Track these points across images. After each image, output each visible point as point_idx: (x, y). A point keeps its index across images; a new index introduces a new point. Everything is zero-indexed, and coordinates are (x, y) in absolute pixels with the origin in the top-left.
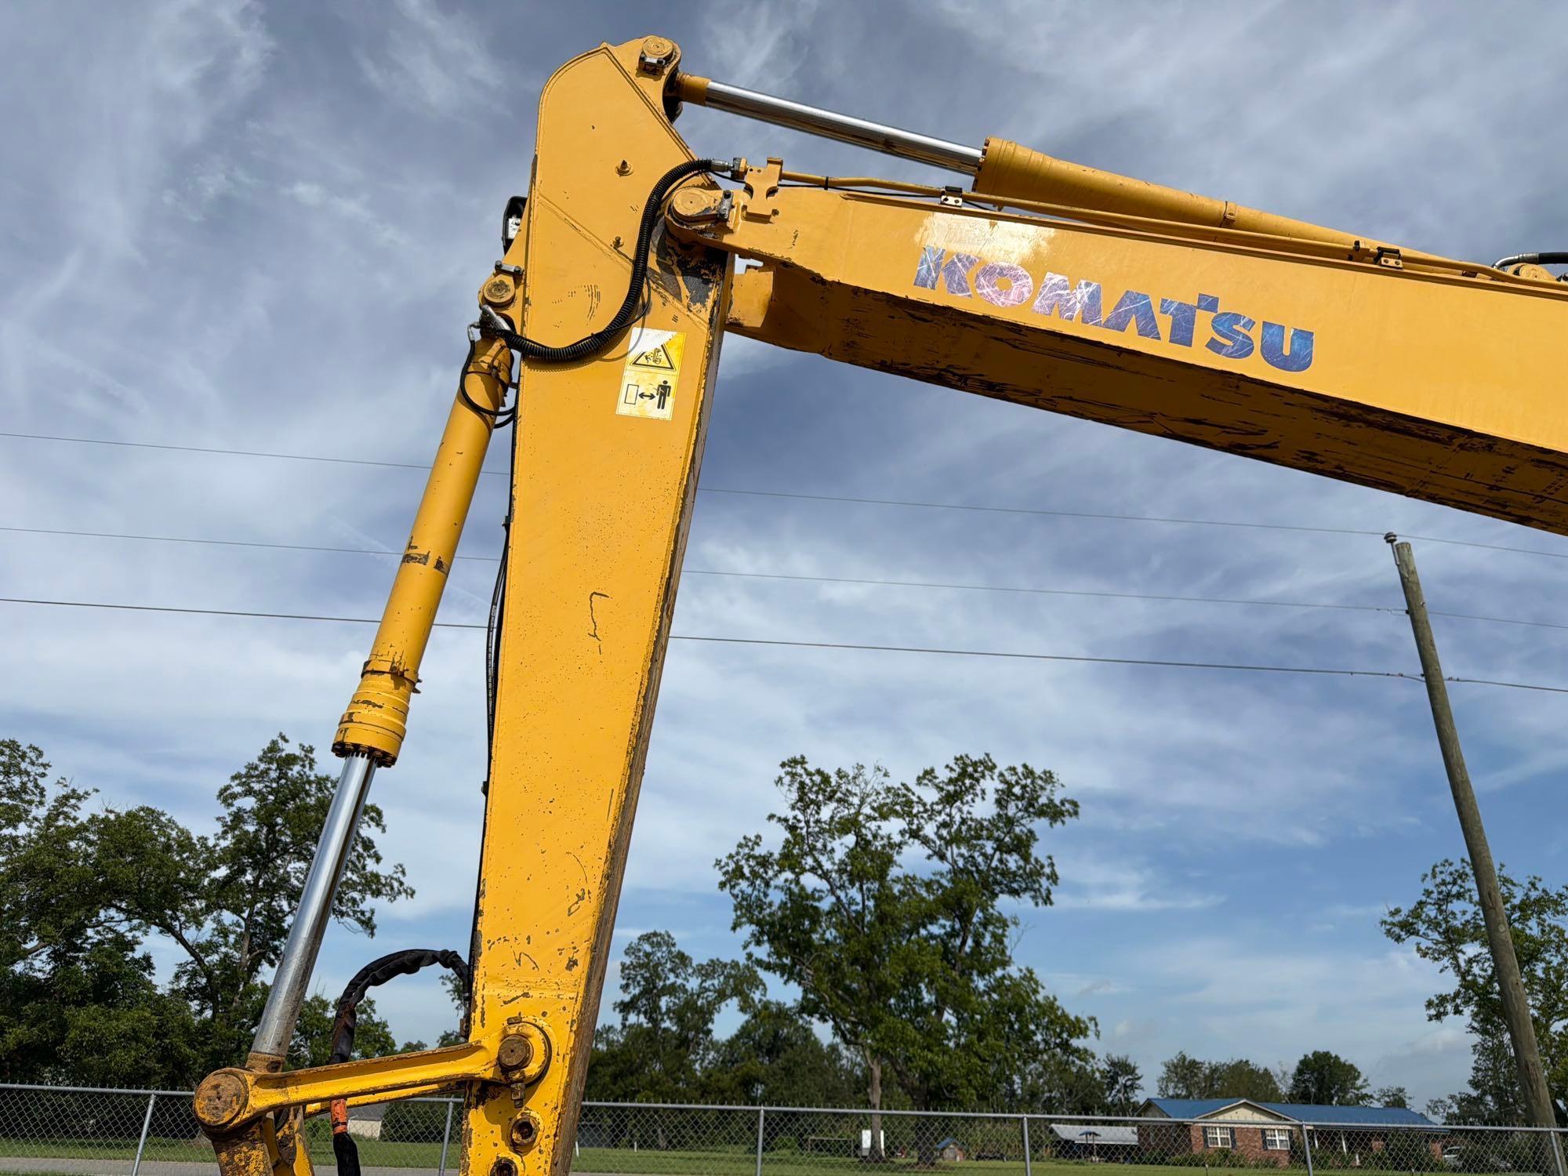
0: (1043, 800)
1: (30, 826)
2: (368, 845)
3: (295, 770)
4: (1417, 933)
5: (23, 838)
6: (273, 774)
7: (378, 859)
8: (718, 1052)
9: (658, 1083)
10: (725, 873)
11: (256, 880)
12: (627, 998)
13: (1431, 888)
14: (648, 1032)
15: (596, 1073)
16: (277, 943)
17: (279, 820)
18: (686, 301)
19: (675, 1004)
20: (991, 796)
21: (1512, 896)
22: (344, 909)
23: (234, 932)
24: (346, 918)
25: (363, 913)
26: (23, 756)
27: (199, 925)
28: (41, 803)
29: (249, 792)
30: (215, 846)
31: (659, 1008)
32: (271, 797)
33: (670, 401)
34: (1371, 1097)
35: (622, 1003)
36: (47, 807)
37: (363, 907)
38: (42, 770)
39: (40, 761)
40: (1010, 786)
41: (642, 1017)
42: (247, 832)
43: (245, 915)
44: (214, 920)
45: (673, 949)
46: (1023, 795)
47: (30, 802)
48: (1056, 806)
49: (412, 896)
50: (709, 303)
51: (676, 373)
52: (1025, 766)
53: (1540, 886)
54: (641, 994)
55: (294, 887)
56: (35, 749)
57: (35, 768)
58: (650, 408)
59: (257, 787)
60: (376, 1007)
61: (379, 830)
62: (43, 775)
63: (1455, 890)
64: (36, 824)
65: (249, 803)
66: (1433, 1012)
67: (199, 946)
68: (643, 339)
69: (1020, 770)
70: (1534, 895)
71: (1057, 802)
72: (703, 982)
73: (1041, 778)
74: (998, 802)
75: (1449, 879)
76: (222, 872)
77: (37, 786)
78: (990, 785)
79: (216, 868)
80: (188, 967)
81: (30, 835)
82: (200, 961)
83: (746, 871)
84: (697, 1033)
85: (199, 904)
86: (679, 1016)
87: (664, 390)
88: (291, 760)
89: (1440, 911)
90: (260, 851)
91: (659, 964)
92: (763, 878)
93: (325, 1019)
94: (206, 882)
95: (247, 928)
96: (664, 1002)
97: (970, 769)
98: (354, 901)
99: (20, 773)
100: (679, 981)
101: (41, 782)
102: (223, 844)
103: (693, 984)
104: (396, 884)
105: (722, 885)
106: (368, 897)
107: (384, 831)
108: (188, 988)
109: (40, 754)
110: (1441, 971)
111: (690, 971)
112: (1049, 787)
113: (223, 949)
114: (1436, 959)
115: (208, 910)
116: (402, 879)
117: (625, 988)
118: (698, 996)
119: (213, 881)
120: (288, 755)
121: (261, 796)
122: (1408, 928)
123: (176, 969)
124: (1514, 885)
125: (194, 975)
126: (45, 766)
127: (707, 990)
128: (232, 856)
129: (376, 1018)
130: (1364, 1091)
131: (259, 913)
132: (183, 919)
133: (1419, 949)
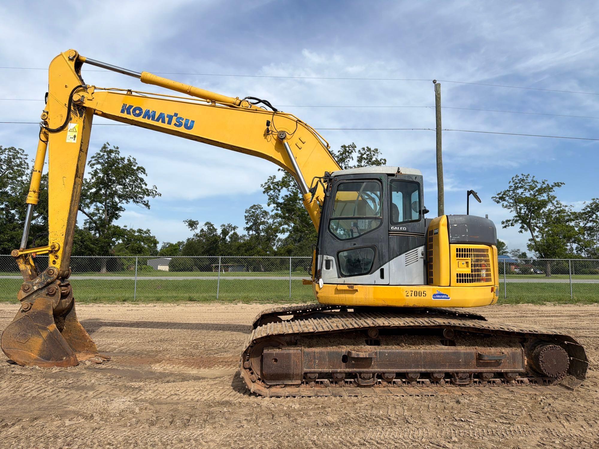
0: (374, 159)
1: (27, 176)
2: (142, 180)
3: (113, 155)
4: (505, 200)
5: (25, 181)
6: (106, 157)
7: (146, 185)
8: (282, 242)
9: (260, 252)
10: (265, 189)
11: (106, 192)
12: (248, 226)
13: (512, 185)
14: (256, 236)
15: (240, 249)
16: (117, 212)
17: (110, 172)
18: (79, 117)
19: (265, 227)
20: (356, 159)
21: (536, 186)
22: (138, 200)
23: (101, 209)
24: (139, 204)
25: (145, 202)
26: (18, 153)
27: (89, 207)
28: (28, 168)
29: (99, 163)
30: (90, 182)
31: (260, 229)
32: (106, 165)
33: (76, 138)
34: (508, 252)
35: (247, 228)
36: (30, 169)
37: (144, 199)
38: (25, 157)
39: (24, 154)
40: (362, 155)
41: (254, 232)
42: (100, 176)
43: (104, 204)
44: (95, 205)
45: (262, 210)
46: (367, 158)
47: (24, 168)
48: (378, 161)
49: (160, 196)
50: (83, 117)
51: (77, 133)
52: (368, 147)
53: (546, 183)
54: (253, 224)
55: (120, 194)
56: (21, 149)
57: (23, 156)
58: (72, 141)
59: (101, 161)
60: (151, 232)
61: (145, 175)
62: (26, 159)
63: (520, 185)
64: (28, 176)
65: (99, 166)
66: (504, 225)
67: (90, 214)
68: (71, 126)
69: (366, 149)
70: (544, 186)
71: (379, 160)
72: (274, 220)
73: (373, 151)
74: (358, 161)
75: (518, 182)
76: (94, 190)
77: (25, 163)
78: (355, 155)
79: (91, 189)
80: (88, 221)
81: (27, 179)
82: (92, 219)
83: (272, 187)
84: (273, 236)
85: (88, 201)
86: (266, 231)
87: (75, 136)
88: (111, 151)
89: (514, 193)
90: (105, 183)
91: (258, 215)
92: (278, 189)
93: (134, 235)
94: (89, 193)
95: (105, 207)
96: (261, 227)
97: (347, 149)
98: (141, 198)
99: (18, 158)
100: (265, 220)
101: (26, 161)
102: (93, 181)
103: (271, 221)
104: (154, 192)
105: (264, 192)
106: (145, 196)
107: (147, 175)
108: (90, 227)
109: (23, 151)
110: (511, 212)
111: (269, 217)
112: (376, 154)
113: (99, 215)
114: (509, 208)
115: (91, 203)
116: (156, 190)
117: (247, 223)
118: (273, 225)
119: (91, 193)
120: (110, 150)
121: (102, 164)
122: (502, 198)
123: (84, 221)
124: (538, 183)
125: (90, 223)
126: (26, 155)
127: (275, 223)
128: (96, 184)
129: (151, 235)
130: (505, 250)
131: (109, 203)
132: (83, 206)
133: (503, 206)
